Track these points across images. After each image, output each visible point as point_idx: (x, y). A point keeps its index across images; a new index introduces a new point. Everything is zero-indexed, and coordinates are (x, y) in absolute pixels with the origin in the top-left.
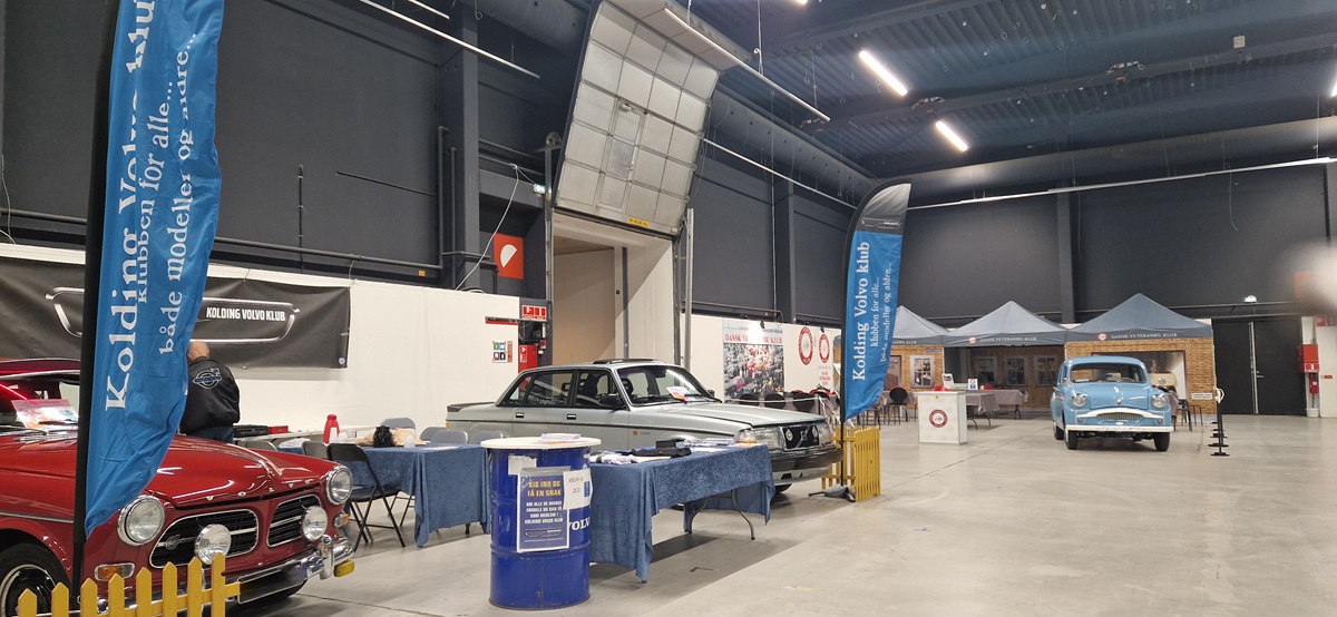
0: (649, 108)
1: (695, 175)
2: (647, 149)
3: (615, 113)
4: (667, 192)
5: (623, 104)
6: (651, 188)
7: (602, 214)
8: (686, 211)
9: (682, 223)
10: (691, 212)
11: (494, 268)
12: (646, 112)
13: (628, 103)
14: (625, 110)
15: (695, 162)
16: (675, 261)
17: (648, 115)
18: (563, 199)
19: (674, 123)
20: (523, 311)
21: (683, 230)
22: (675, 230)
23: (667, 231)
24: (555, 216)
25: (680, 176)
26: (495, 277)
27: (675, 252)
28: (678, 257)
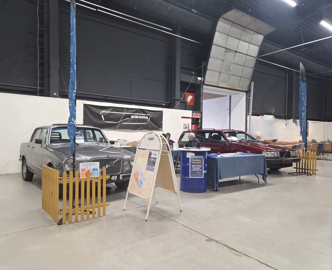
0: (237, 51)
1: (255, 71)
2: (236, 64)
3: (225, 53)
4: (243, 77)
5: (228, 50)
6: (238, 76)
7: (220, 85)
8: (251, 84)
9: (249, 87)
10: (253, 83)
11: (186, 103)
12: (236, 52)
13: (229, 50)
14: (229, 52)
15: (254, 67)
17: (237, 53)
18: (207, 81)
19: (247, 55)
20: (193, 115)
21: (249, 89)
22: (247, 89)
23: (243, 90)
24: (204, 87)
25: (249, 72)
26: (186, 105)
27: (247, 96)
28: (248, 98)
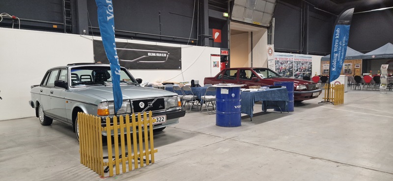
4: (266, 13)
6: (261, 11)
7: (245, 21)
8: (272, 20)
9: (271, 23)
10: (274, 19)
11: (213, 39)
15: (276, 2)
16: (268, 35)
18: (233, 17)
20: (221, 52)
21: (271, 25)
22: (269, 25)
23: (266, 25)
24: (231, 23)
25: (271, 7)
26: (213, 42)
27: (268, 32)
28: (269, 34)
